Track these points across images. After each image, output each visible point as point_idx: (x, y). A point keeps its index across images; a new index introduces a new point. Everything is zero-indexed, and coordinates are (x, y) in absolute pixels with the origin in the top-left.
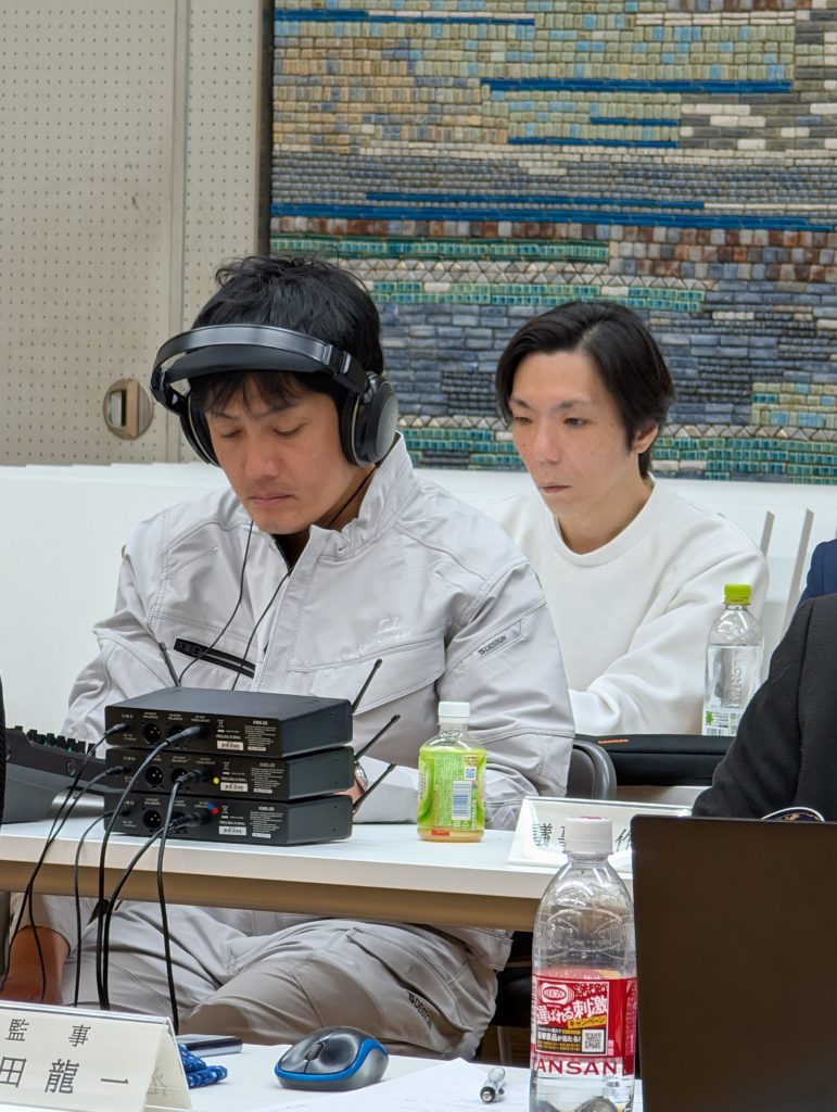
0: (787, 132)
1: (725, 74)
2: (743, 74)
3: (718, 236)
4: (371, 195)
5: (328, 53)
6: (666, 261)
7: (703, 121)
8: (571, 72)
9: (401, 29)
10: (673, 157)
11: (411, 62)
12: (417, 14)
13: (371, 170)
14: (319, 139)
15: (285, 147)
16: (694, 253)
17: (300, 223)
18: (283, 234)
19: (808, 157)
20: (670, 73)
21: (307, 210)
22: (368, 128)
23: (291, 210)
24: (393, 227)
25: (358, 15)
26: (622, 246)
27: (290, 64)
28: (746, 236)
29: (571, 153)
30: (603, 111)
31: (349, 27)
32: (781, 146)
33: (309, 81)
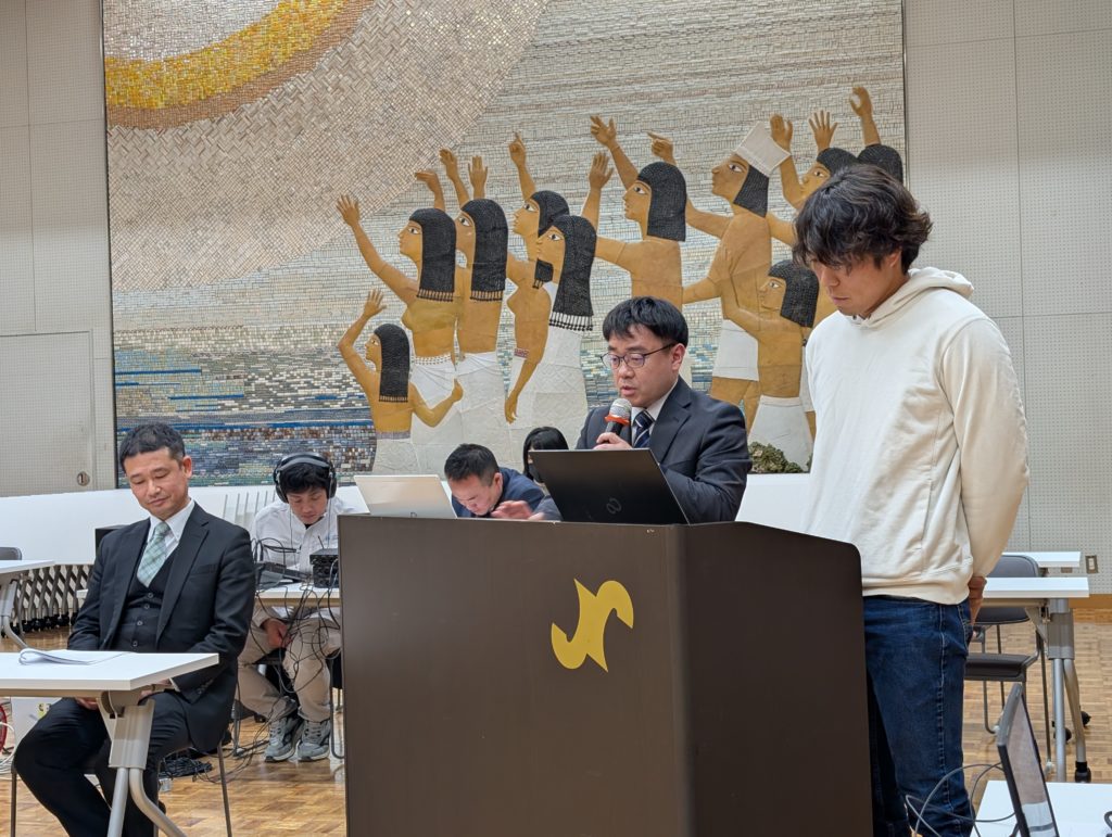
0: (244, 406)
1: (228, 394)
2: (232, 393)
3: (228, 431)
5: (130, 393)
6: (216, 437)
7: (223, 405)
8: (190, 395)
9: (147, 387)
10: (216, 413)
11: (150, 394)
12: (151, 383)
14: (128, 413)
15: (120, 415)
16: (223, 435)
19: (249, 412)
20: (214, 394)
22: (140, 410)
25: (137, 384)
26: (205, 434)
27: (119, 396)
28: (235, 430)
29: (191, 413)
30: (199, 403)
31: (134, 387)
32: (242, 409)
33: (125, 400)
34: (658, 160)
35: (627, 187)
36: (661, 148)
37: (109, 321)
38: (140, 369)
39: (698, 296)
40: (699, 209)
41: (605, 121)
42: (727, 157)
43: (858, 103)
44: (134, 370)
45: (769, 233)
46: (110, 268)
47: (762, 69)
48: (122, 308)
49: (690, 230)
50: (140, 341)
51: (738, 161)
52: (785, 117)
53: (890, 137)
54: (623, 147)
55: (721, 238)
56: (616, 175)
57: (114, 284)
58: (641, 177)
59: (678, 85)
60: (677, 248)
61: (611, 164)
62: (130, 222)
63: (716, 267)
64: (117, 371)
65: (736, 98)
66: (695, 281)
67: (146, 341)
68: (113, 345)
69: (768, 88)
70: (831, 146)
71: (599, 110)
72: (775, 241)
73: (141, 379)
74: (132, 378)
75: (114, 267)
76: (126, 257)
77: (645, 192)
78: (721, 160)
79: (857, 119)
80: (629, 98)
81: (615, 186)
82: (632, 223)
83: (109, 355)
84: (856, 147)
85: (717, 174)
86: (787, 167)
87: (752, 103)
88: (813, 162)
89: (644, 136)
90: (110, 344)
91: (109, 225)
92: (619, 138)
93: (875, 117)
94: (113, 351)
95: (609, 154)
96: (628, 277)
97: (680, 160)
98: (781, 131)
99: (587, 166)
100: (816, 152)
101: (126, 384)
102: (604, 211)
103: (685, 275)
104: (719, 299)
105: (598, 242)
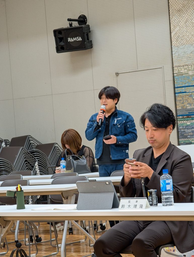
4: (189, 113)
5: (182, 97)
9: (191, 93)
11: (192, 97)
12: (192, 91)
13: (189, 110)
14: (182, 107)
15: (178, 108)
17: (181, 117)
18: (179, 118)
21: (182, 115)
22: (188, 105)
23: (180, 116)
24: (192, 116)
25: (185, 92)
27: (178, 99)
31: (184, 94)
33: (180, 100)
37: (171, 61)
38: (187, 85)
44: (184, 85)
46: (171, 35)
48: (177, 54)
50: (186, 71)
57: (173, 43)
62: (179, 11)
64: (176, 86)
67: (189, 70)
68: (173, 74)
73: (188, 89)
74: (183, 90)
75: (172, 34)
76: (178, 28)
83: (172, 79)
90: (172, 73)
91: (169, 13)
94: (174, 77)
101: (180, 93)
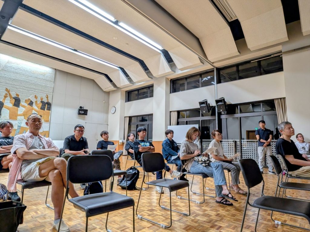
34: (16, 96)
35: (11, 99)
36: (17, 95)
39: (20, 115)
40: (22, 104)
41: (8, 89)
42: (28, 98)
43: (47, 97)
45: (33, 109)
47: (34, 89)
49: (20, 106)
51: (29, 99)
52: (37, 95)
53: (50, 101)
54: (11, 93)
55: (25, 108)
56: (9, 97)
58: (13, 98)
59: (21, 88)
60: (18, 109)
61: (8, 95)
63: (24, 112)
65: (30, 91)
66: (20, 113)
69: (35, 91)
70: (43, 100)
71: (7, 87)
72: (33, 110)
77: (14, 100)
78: (27, 99)
79: (46, 98)
80: (13, 87)
81: (8, 98)
82: (11, 104)
84: (46, 101)
85: (26, 100)
86: (36, 102)
87: (32, 93)
88: (40, 102)
89: (15, 93)
92: (10, 92)
93: (49, 99)
95: (8, 94)
96: (9, 111)
97: (20, 97)
98: (36, 97)
99: (4, 94)
100: (40, 101)
102: (6, 101)
103: (18, 112)
104: (24, 116)
105: (4, 106)
